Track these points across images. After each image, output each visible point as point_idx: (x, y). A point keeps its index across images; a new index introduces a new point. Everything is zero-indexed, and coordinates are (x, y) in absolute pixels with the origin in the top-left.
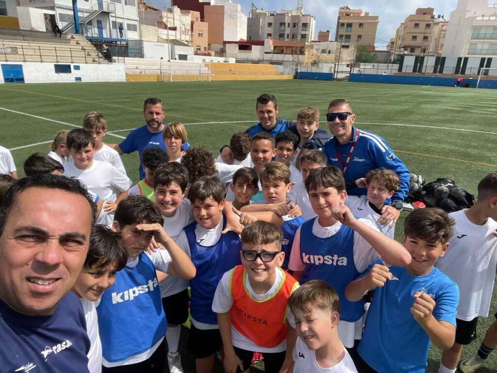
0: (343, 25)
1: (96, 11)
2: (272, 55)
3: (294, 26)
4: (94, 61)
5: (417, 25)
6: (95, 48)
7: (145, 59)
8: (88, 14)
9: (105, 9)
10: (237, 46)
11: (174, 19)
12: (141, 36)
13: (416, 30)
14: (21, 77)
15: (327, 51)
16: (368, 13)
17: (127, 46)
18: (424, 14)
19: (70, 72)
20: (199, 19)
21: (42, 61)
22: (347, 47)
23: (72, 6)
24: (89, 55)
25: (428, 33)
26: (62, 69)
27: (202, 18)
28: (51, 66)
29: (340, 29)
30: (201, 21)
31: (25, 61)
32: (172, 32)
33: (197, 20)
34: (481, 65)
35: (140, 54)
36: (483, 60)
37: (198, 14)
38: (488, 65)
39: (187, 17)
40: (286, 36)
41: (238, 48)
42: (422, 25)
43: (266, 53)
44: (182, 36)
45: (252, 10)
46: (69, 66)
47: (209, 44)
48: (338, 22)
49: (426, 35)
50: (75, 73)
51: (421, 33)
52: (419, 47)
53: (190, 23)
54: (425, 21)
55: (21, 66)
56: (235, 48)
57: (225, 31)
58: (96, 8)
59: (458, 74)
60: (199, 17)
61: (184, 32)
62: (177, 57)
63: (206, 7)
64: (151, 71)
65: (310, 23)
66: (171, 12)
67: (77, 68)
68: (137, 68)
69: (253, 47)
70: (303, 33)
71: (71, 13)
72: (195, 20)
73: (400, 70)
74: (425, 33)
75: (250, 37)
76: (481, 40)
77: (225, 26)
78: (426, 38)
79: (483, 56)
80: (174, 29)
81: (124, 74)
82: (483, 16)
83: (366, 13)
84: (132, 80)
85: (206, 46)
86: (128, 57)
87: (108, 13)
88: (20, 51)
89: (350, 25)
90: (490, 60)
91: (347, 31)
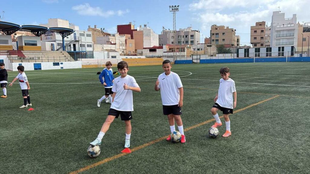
0: (213, 34)
1: (73, 41)
2: (167, 53)
3: (186, 37)
4: (69, 61)
5: (255, 31)
6: (70, 56)
7: (94, 59)
8: (69, 42)
9: (77, 40)
10: (148, 50)
11: (116, 39)
12: (94, 49)
13: (255, 34)
14: (40, 68)
15: (201, 49)
16: (228, 27)
17: (86, 54)
18: (260, 25)
19: (59, 65)
20: (130, 38)
21: (48, 62)
22: (211, 46)
23: (62, 39)
24: (67, 58)
25: (263, 35)
26: (56, 64)
27: (132, 38)
28: (52, 63)
29: (212, 37)
30: (131, 39)
31: (42, 62)
32: (114, 46)
33: (129, 39)
34: (279, 50)
35: (92, 56)
36: (279, 48)
37: (129, 36)
38: (283, 50)
39: (123, 38)
40: (182, 42)
41: (149, 51)
42: (259, 31)
43: (164, 52)
44: (120, 47)
45: (163, 31)
46: (59, 63)
47: (135, 50)
48: (211, 33)
49: (262, 36)
50: (61, 66)
51: (259, 35)
52: (259, 43)
53: (125, 40)
54: (260, 29)
55: (41, 64)
56: (148, 51)
57: (144, 43)
58: (73, 39)
59: (268, 56)
60: (130, 37)
61: (121, 45)
62: (111, 57)
63: (134, 32)
64: (94, 63)
65: (195, 35)
66: (114, 36)
67: (62, 63)
68: (88, 63)
69: (157, 50)
70: (192, 40)
71: (62, 42)
72: (128, 38)
73: (238, 56)
74: (261, 35)
75: (160, 44)
76: (281, 38)
77: (144, 41)
78: (262, 38)
79: (279, 46)
80: (115, 44)
81: (81, 65)
82: (283, 25)
83: (227, 27)
84: (85, 68)
85: (134, 51)
86: (86, 58)
87: (79, 41)
88: (41, 58)
89: (217, 34)
90: (283, 48)
91: (216, 37)
